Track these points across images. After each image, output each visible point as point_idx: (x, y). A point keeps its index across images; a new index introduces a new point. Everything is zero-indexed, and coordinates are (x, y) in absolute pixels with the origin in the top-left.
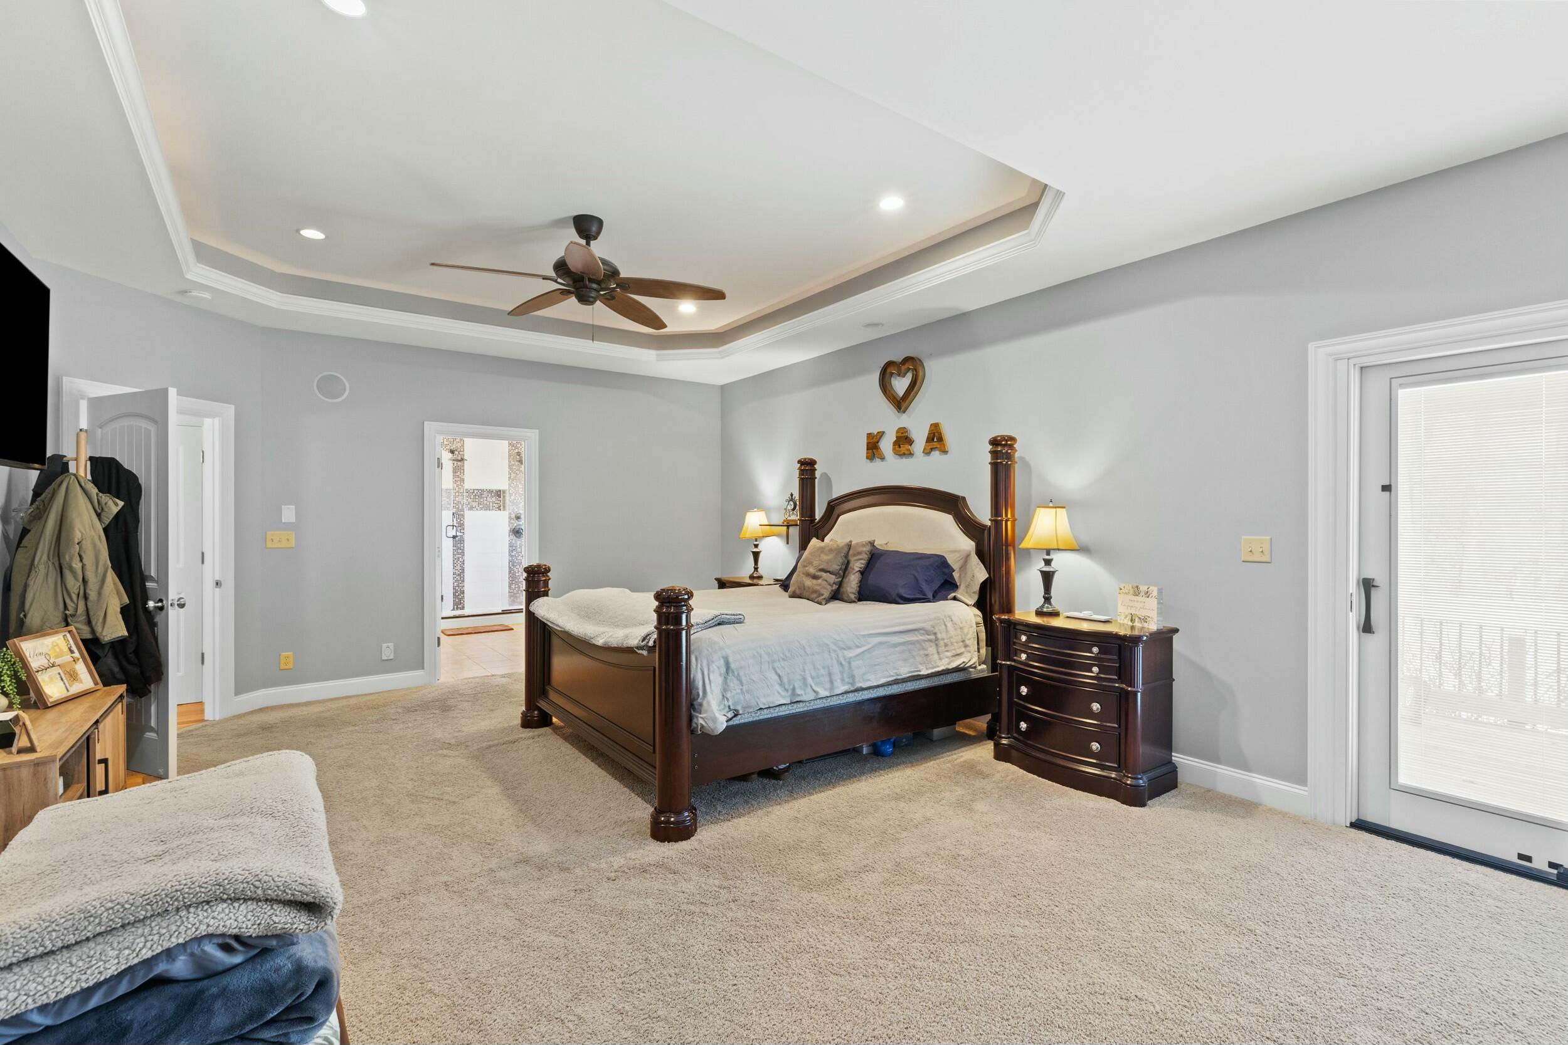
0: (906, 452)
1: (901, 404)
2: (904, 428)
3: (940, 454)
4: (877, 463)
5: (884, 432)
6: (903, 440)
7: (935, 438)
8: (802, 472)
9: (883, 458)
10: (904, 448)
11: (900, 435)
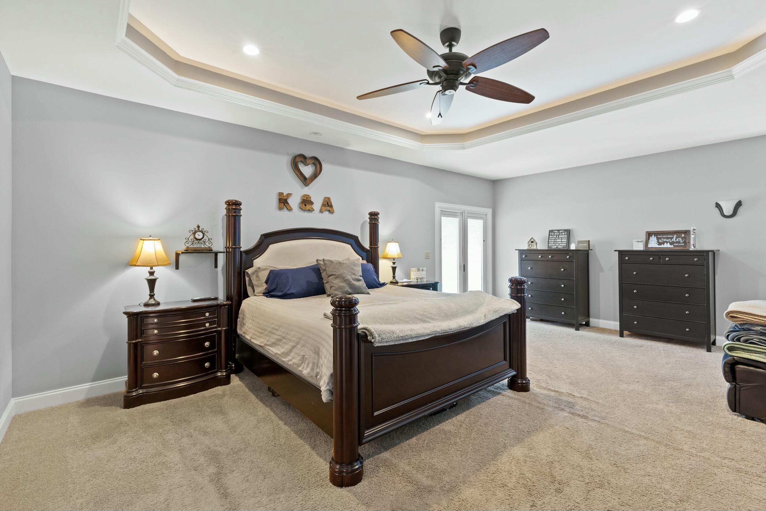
0: (311, 209)
1: (305, 181)
2: (309, 195)
3: (329, 214)
4: (285, 212)
5: (291, 194)
6: (306, 202)
7: (327, 205)
8: (228, 210)
9: (290, 209)
10: (308, 207)
11: (305, 198)
